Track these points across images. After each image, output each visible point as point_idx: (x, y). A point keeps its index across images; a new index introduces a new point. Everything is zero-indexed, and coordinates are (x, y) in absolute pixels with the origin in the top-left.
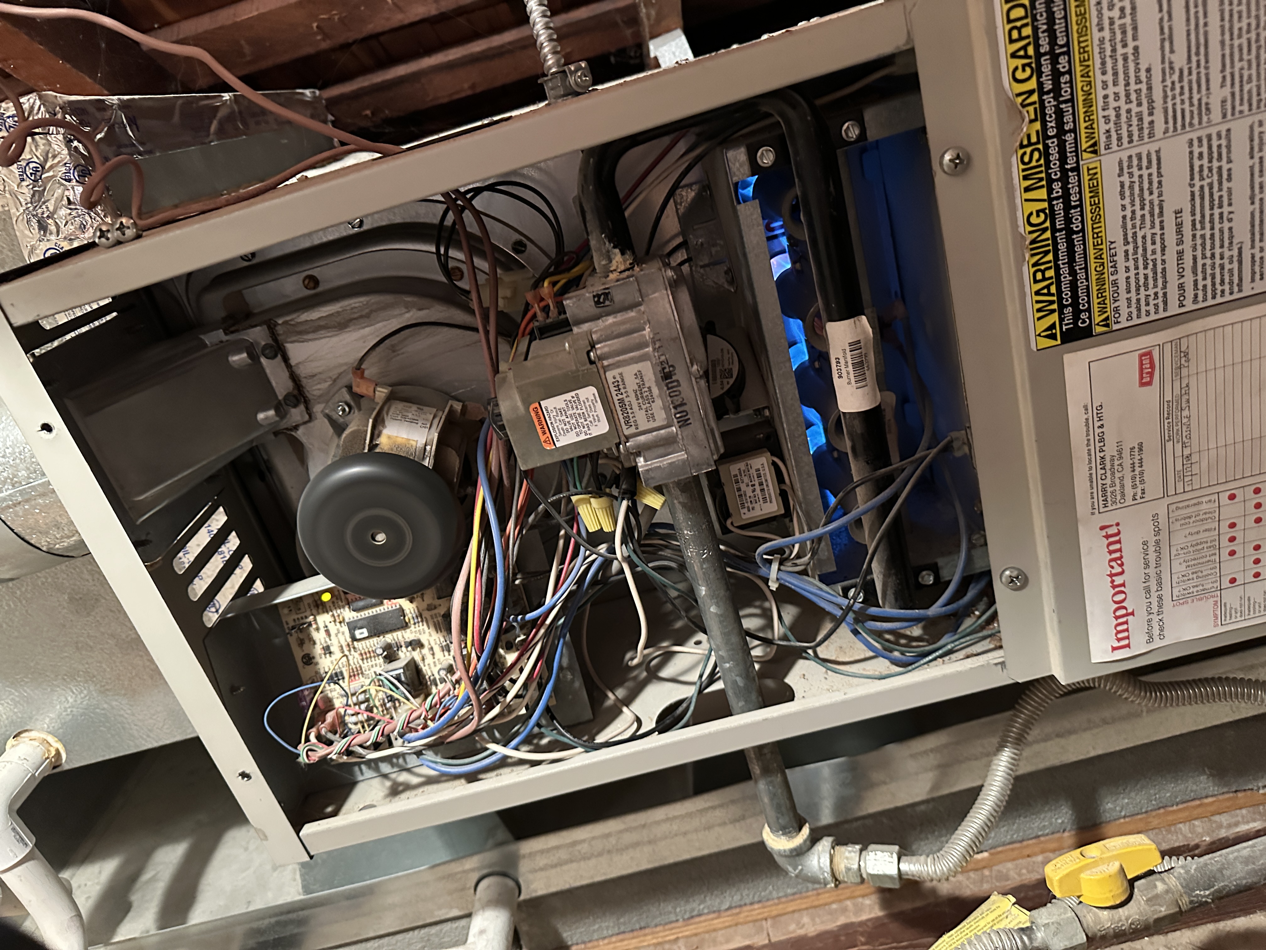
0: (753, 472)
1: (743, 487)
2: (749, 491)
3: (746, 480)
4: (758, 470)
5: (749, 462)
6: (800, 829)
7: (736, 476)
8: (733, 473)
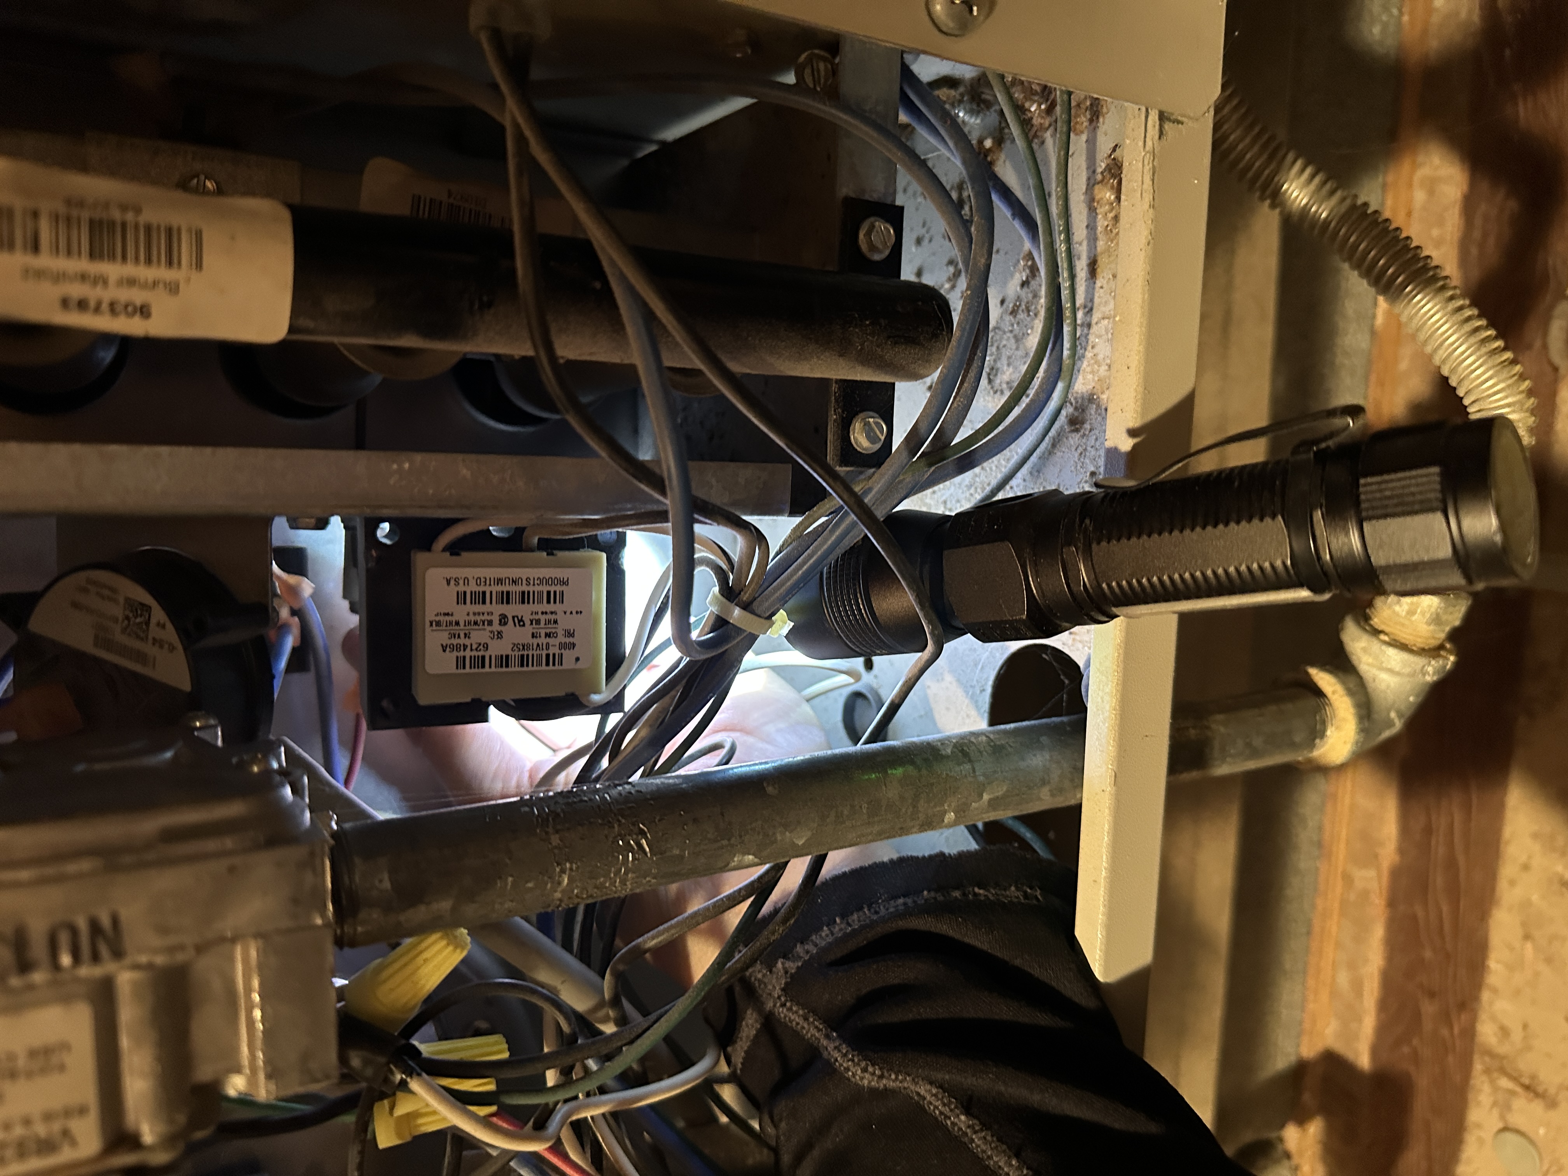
0: (461, 613)
1: (497, 648)
2: (514, 635)
3: (479, 636)
4: (462, 598)
5: (430, 616)
6: (1319, 693)
7: (461, 662)
8: (452, 669)
